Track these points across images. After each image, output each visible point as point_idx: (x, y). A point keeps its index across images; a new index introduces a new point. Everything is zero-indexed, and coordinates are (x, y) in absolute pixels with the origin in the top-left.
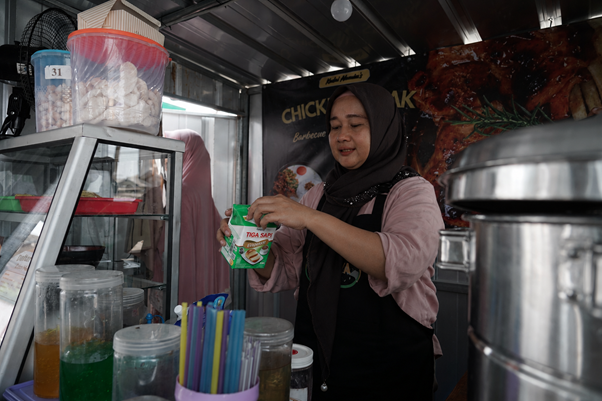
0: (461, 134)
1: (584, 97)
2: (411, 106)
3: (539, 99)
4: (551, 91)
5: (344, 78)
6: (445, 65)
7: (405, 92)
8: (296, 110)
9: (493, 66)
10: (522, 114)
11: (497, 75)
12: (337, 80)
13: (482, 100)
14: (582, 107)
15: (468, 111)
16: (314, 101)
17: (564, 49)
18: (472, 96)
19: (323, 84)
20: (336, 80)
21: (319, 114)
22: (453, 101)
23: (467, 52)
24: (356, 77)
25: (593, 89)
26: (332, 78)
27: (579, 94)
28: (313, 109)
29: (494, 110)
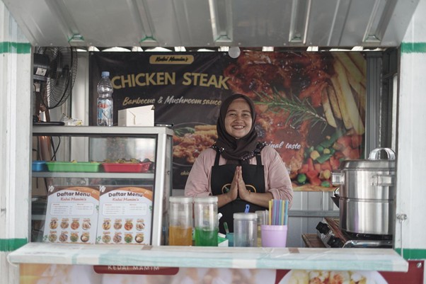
0: (260, 111)
1: (328, 95)
2: (226, 87)
3: (306, 93)
4: (312, 89)
5: (172, 59)
6: (249, 63)
7: (221, 77)
8: (126, 78)
9: (280, 69)
10: (296, 101)
11: (282, 75)
12: (166, 60)
13: (273, 90)
14: (328, 101)
15: (265, 96)
16: (145, 73)
17: (319, 66)
18: (267, 86)
19: (153, 60)
20: (164, 59)
21: (148, 84)
22: (255, 87)
23: (263, 57)
24: (182, 60)
25: (333, 91)
26: (162, 57)
27: (326, 93)
28: (142, 80)
29: (281, 97)
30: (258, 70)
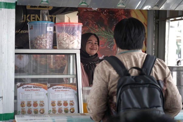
5: (40, 7)
6: (85, 10)
9: (102, 14)
10: (111, 32)
11: (103, 17)
13: (98, 26)
15: (93, 29)
17: (123, 13)
18: (95, 24)
22: (88, 24)
24: (46, 7)
29: (102, 30)
30: (89, 14)
